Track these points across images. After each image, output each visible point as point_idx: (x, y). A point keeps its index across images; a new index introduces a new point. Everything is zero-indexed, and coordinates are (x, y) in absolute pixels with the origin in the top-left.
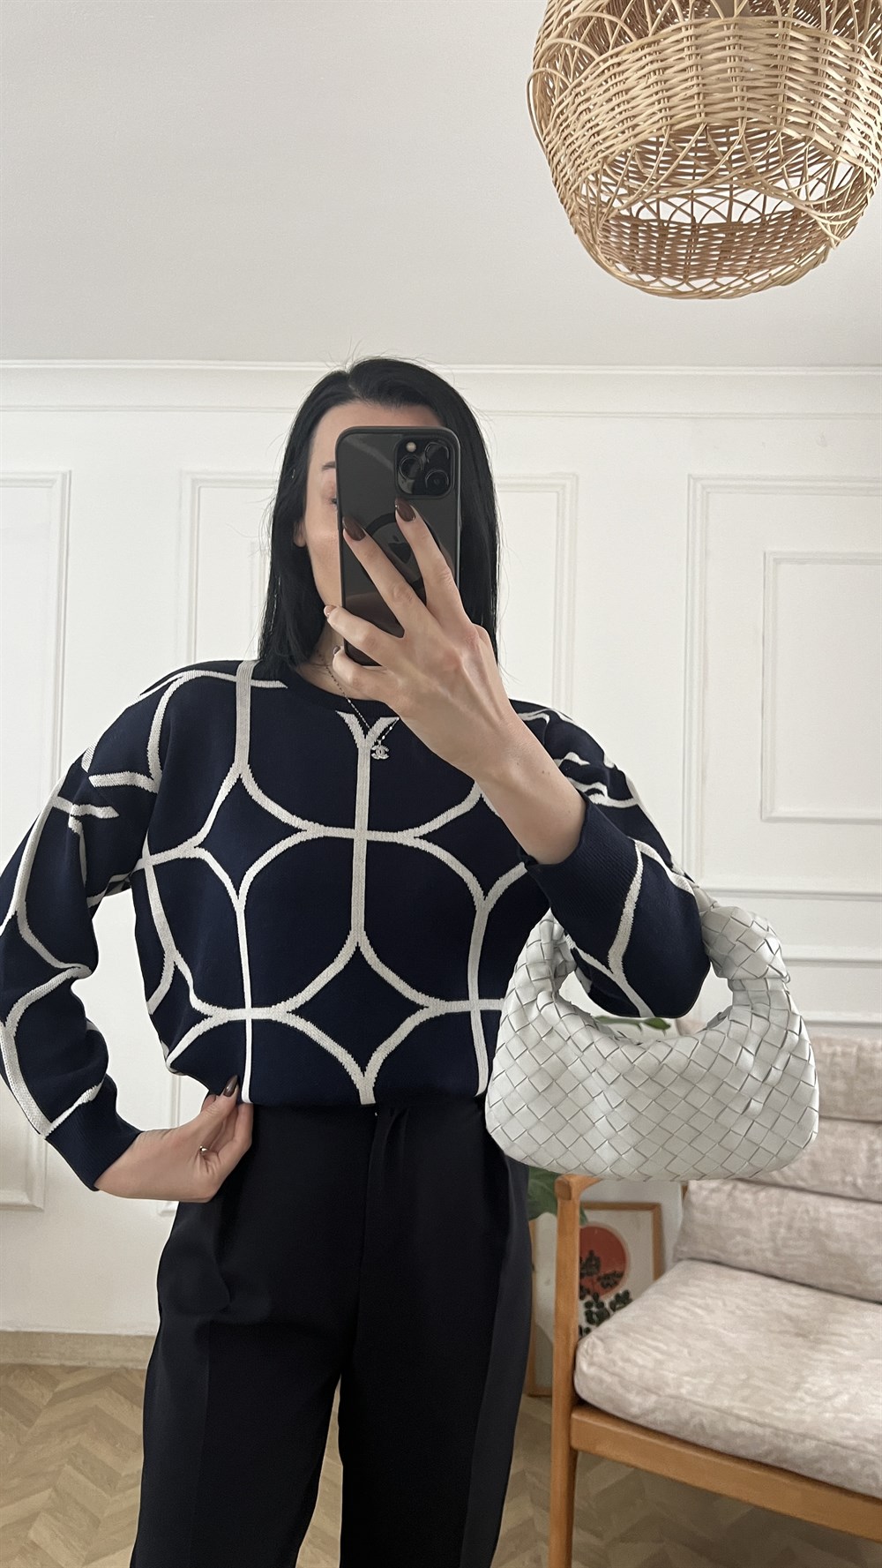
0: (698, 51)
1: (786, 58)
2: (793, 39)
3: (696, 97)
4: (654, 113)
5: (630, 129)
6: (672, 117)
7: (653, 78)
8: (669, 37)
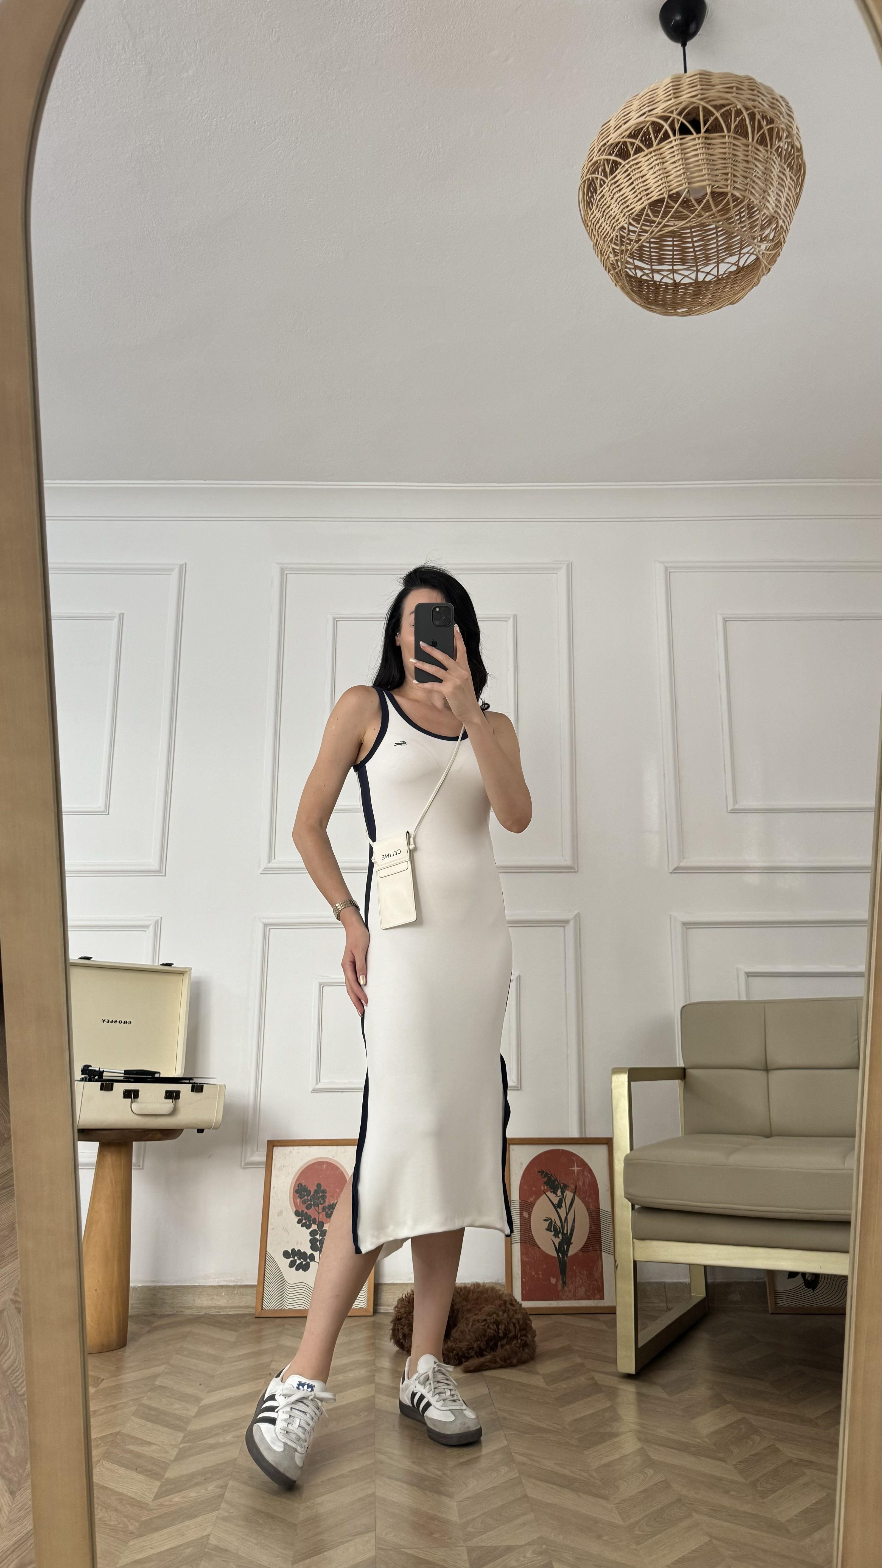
0: (682, 152)
1: (731, 155)
2: (734, 145)
3: (683, 175)
4: (660, 185)
5: (645, 196)
6: (669, 186)
7: (657, 168)
8: (666, 146)
